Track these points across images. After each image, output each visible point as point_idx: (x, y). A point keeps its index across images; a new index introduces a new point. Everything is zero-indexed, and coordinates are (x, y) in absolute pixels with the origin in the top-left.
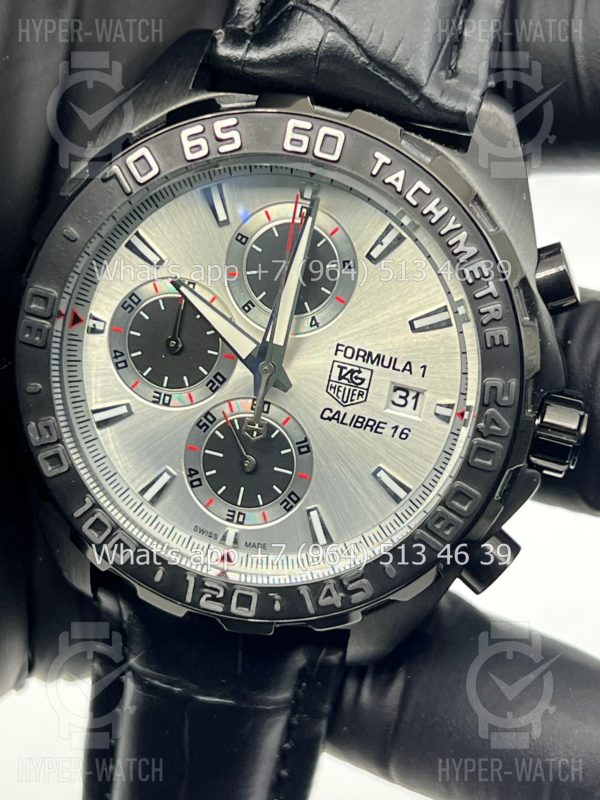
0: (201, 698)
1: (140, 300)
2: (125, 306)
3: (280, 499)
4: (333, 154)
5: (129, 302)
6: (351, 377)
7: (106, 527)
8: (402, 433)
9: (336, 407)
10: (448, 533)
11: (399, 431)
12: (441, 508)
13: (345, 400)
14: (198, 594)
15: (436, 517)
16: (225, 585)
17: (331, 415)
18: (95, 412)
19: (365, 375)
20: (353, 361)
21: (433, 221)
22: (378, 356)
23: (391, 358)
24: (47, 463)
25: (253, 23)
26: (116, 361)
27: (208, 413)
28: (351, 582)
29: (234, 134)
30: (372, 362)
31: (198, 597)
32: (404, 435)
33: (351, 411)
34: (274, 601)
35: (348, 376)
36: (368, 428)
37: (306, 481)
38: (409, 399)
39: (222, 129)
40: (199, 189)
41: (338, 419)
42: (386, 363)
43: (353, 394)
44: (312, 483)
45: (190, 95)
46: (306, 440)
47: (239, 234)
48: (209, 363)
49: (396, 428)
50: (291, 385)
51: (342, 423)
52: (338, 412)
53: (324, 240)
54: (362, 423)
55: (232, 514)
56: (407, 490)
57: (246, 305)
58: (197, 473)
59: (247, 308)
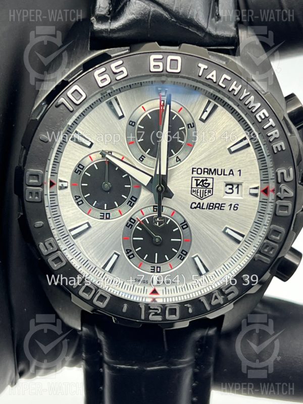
0: (148, 369)
1: (84, 167)
2: (77, 171)
3: (177, 255)
4: (177, 69)
5: (78, 169)
6: (203, 183)
7: (92, 289)
8: (234, 207)
9: (198, 201)
10: (271, 252)
11: (233, 206)
12: (266, 241)
13: (202, 196)
14: (147, 314)
15: (265, 246)
16: (161, 306)
17: (196, 206)
18: (71, 230)
19: (210, 181)
20: (202, 175)
21: (235, 94)
22: (215, 170)
23: (222, 170)
24: (53, 263)
25: (109, 10)
26: (77, 201)
27: (131, 218)
28: (226, 289)
29: (123, 69)
30: (212, 174)
31: (147, 315)
32: (236, 207)
33: (206, 201)
34: (188, 308)
35: (201, 184)
36: (216, 208)
37: (189, 242)
38: (234, 189)
39: (116, 67)
40: (105, 102)
41: (200, 207)
42: (220, 173)
43: (205, 193)
44: (193, 243)
45: (90, 54)
46: (185, 221)
47: (131, 121)
48: (127, 192)
49: (231, 205)
50: (173, 195)
51: (202, 208)
52: (199, 203)
53: (176, 116)
54: (213, 206)
55: (153, 268)
56: (243, 236)
57: (141, 157)
58: (131, 251)
59: (141, 159)
